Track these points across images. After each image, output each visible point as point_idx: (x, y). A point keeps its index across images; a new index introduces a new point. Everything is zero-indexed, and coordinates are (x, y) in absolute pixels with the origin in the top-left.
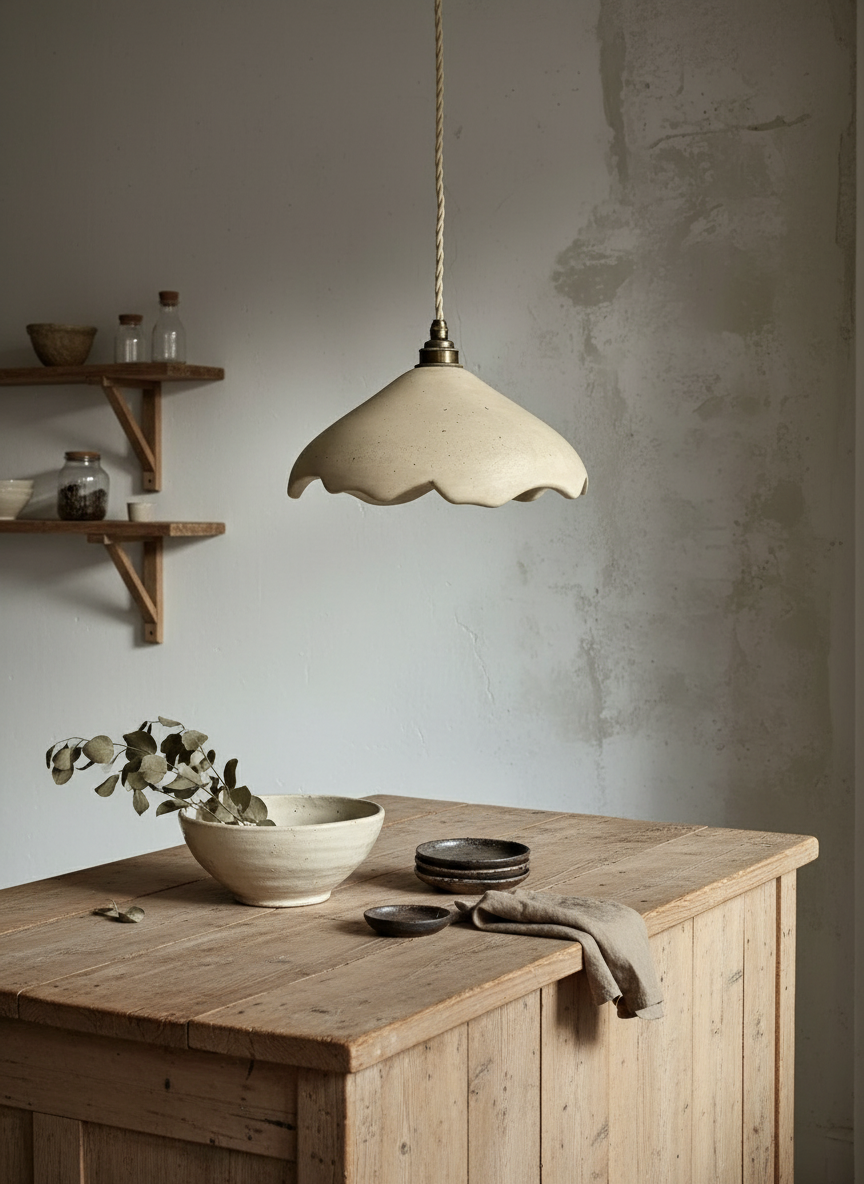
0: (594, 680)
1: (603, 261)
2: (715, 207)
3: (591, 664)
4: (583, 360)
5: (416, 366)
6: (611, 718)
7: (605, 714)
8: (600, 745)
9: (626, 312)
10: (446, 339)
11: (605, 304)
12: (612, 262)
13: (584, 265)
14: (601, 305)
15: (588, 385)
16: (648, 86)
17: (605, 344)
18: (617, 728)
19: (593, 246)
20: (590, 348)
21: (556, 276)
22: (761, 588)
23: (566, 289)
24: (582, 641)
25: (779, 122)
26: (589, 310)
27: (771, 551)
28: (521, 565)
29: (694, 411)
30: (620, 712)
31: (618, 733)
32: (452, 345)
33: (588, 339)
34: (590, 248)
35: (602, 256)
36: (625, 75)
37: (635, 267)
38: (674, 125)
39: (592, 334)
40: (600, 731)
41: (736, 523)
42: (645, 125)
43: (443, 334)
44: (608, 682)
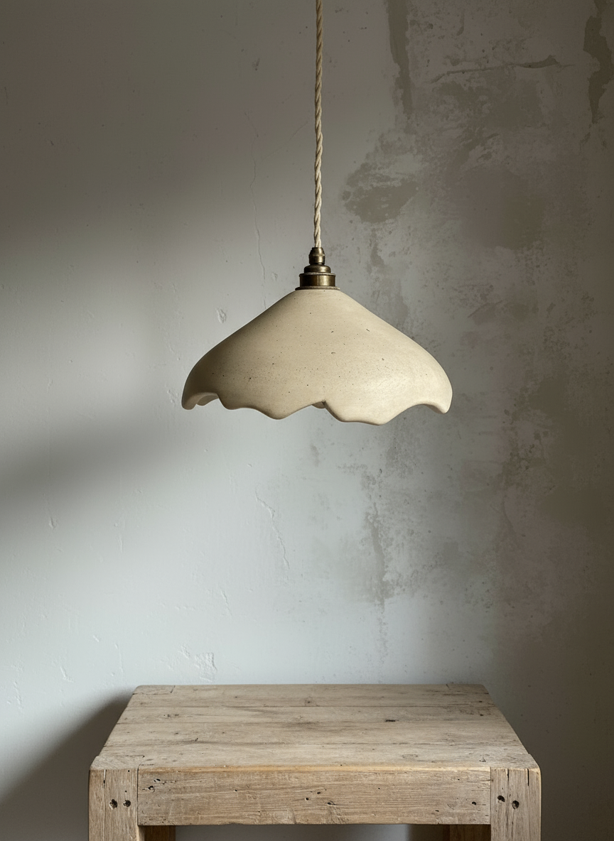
0: (378, 549)
1: (389, 183)
2: (489, 137)
3: (375, 532)
4: (369, 271)
5: (297, 289)
6: (392, 580)
7: (387, 577)
8: (382, 604)
9: (409, 227)
10: (323, 264)
11: (391, 221)
12: (397, 184)
13: (372, 185)
14: (387, 222)
15: (374, 293)
16: (431, 26)
17: (390, 256)
18: (397, 590)
19: (379, 169)
20: (375, 259)
21: (346, 195)
22: (527, 468)
23: (355, 207)
24: (368, 514)
25: (551, 61)
26: (376, 227)
27: (537, 437)
28: (314, 448)
29: (469, 317)
30: (400, 575)
31: (398, 594)
32: (329, 270)
33: (375, 251)
34: (377, 171)
35: (388, 179)
36: (410, 17)
37: (417, 189)
38: (455, 63)
39: (379, 247)
40: (382, 592)
41: (506, 412)
42: (429, 61)
43: (320, 260)
44: (389, 549)
